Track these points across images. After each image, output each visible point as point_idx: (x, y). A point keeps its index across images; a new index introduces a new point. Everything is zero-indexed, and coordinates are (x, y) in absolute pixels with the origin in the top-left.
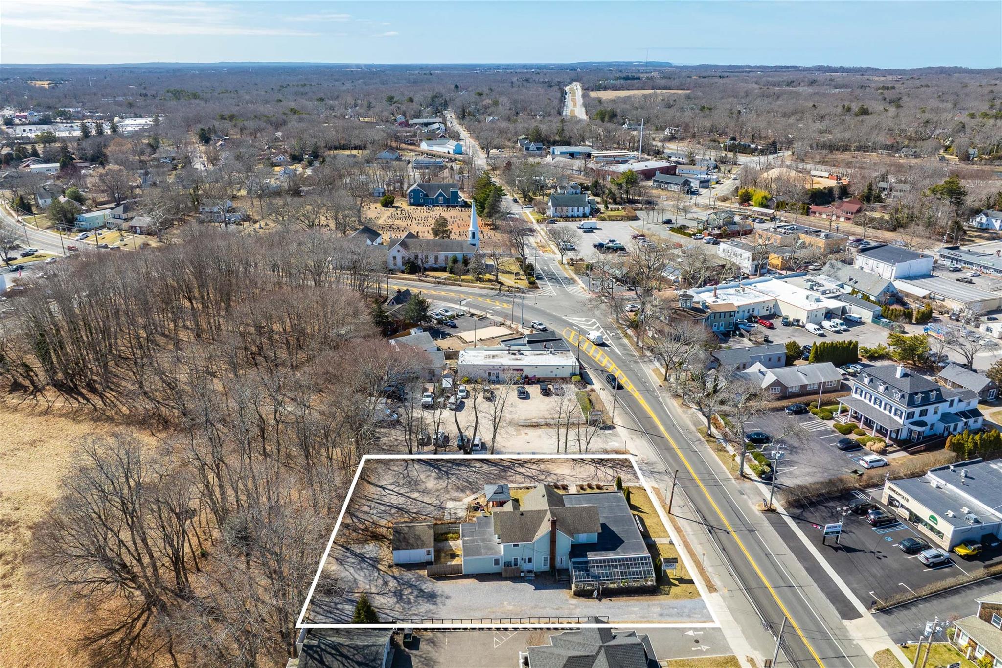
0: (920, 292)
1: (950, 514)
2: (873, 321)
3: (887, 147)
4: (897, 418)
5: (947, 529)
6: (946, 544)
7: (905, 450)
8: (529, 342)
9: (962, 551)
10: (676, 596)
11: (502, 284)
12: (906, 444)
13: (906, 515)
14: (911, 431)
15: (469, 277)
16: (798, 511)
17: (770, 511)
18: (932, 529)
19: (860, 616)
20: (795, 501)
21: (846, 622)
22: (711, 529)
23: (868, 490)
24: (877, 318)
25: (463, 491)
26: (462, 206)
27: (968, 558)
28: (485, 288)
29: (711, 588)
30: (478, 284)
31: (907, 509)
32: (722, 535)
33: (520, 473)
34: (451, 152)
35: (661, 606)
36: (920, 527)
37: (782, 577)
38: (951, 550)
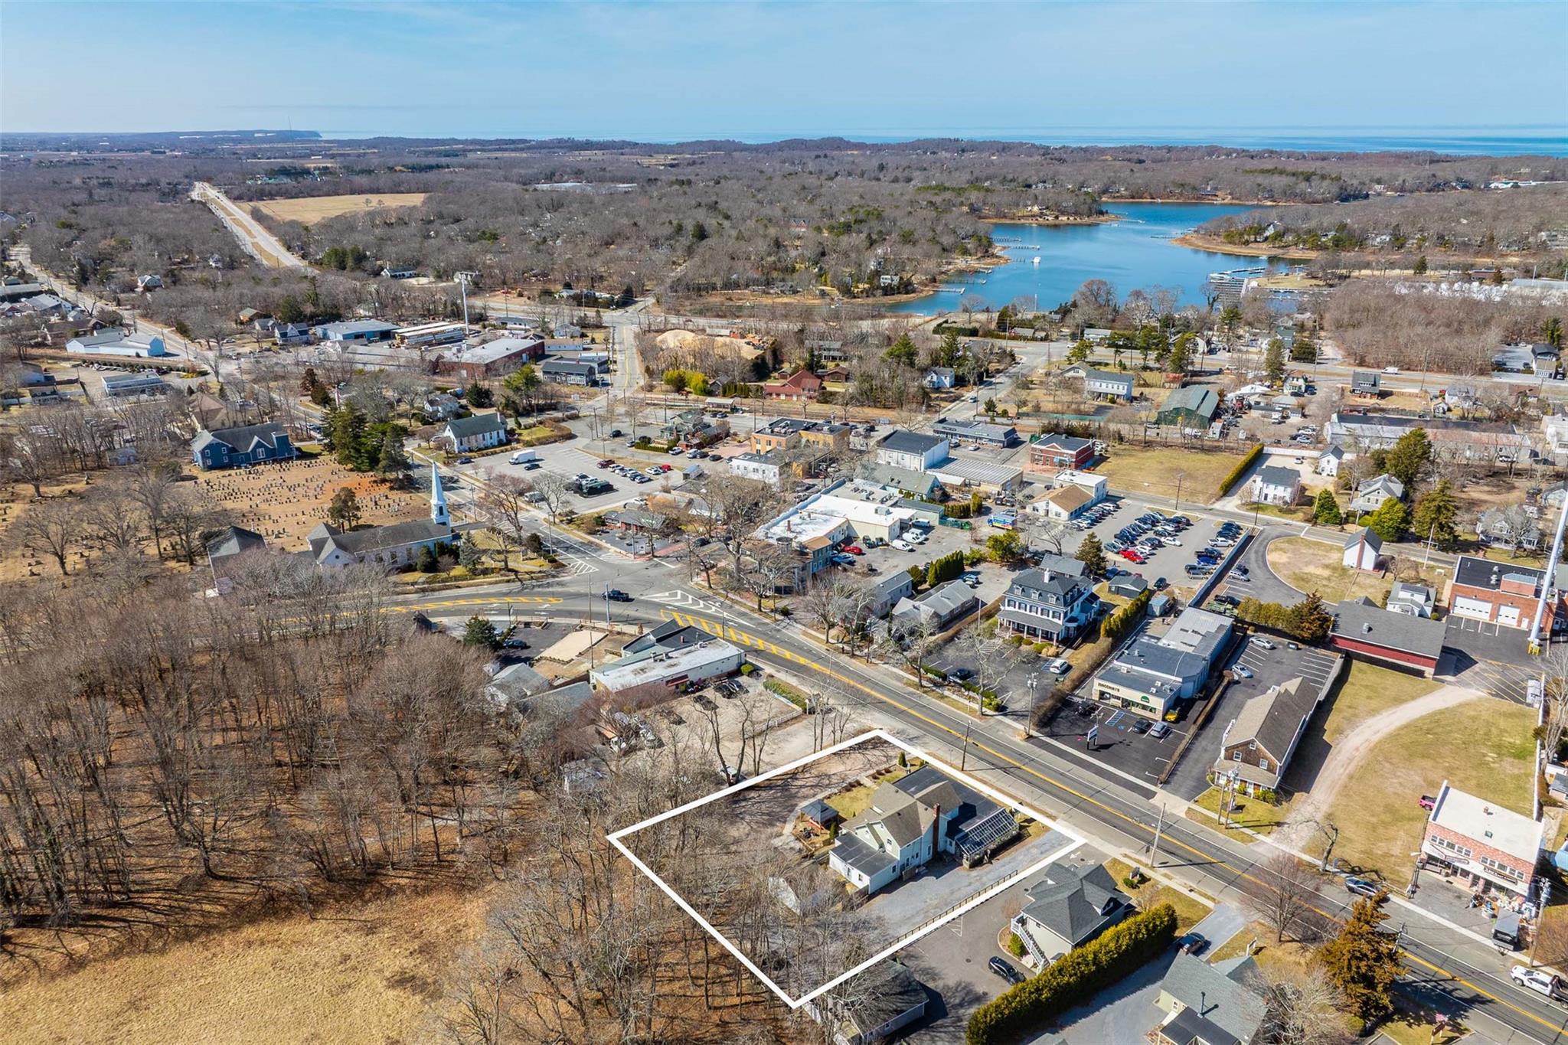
0: (958, 481)
1: (1154, 690)
2: (941, 523)
3: (756, 282)
4: (1056, 620)
5: (1158, 703)
6: (1158, 716)
7: (1070, 647)
8: (659, 641)
9: (1172, 717)
10: (1038, 835)
11: (516, 572)
12: (1068, 641)
13: (1119, 703)
14: (1068, 629)
15: (458, 570)
16: (1048, 729)
17: (1030, 737)
18: (1144, 707)
19: (1155, 793)
20: (1040, 721)
21: (1152, 801)
22: (1005, 770)
23: (1077, 692)
24: (943, 518)
25: (772, 825)
26: (298, 458)
27: (1177, 721)
28: (497, 583)
29: (1053, 818)
30: (481, 579)
31: (1118, 698)
32: (1017, 772)
33: (801, 787)
34: (144, 353)
35: (1035, 847)
36: (1134, 709)
37: (1087, 787)
38: (1164, 720)
